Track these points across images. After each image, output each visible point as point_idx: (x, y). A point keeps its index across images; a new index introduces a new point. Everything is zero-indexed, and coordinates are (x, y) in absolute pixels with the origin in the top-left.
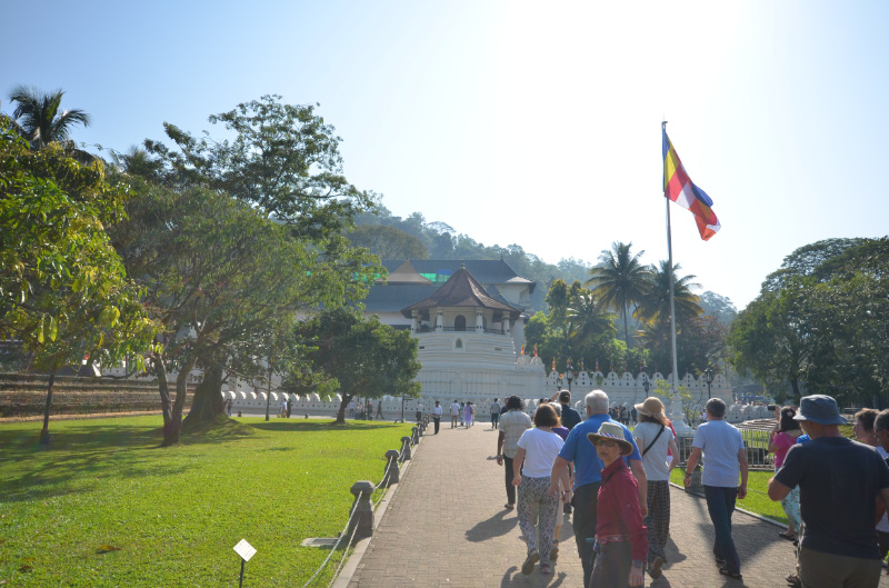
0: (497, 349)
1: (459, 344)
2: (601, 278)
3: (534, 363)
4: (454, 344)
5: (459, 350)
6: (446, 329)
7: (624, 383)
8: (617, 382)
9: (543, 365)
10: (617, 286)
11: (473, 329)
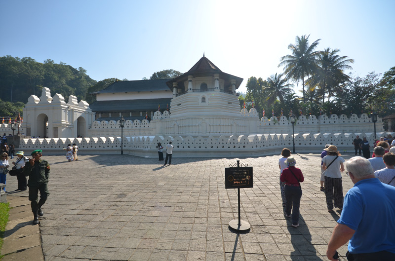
0: (229, 103)
1: (204, 100)
2: (288, 61)
3: (252, 112)
4: (200, 100)
5: (204, 104)
6: (194, 91)
7: (310, 122)
8: (306, 122)
9: (258, 113)
10: (298, 65)
11: (213, 90)
